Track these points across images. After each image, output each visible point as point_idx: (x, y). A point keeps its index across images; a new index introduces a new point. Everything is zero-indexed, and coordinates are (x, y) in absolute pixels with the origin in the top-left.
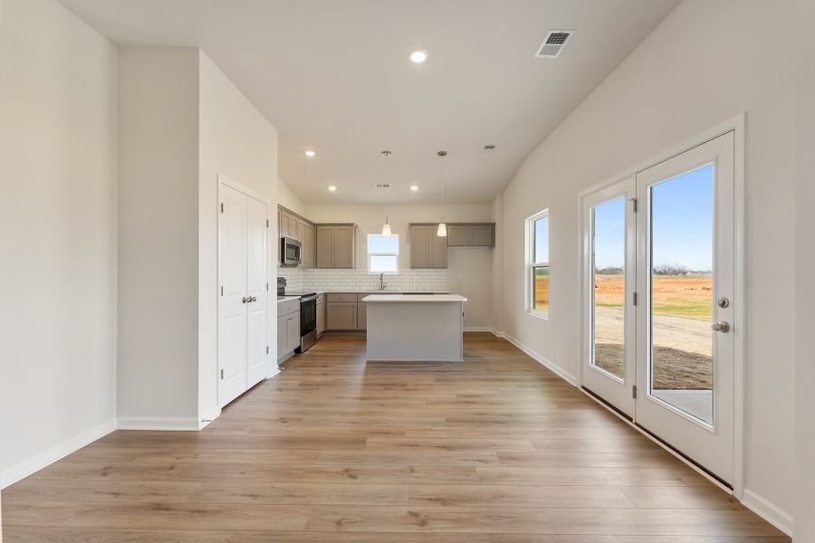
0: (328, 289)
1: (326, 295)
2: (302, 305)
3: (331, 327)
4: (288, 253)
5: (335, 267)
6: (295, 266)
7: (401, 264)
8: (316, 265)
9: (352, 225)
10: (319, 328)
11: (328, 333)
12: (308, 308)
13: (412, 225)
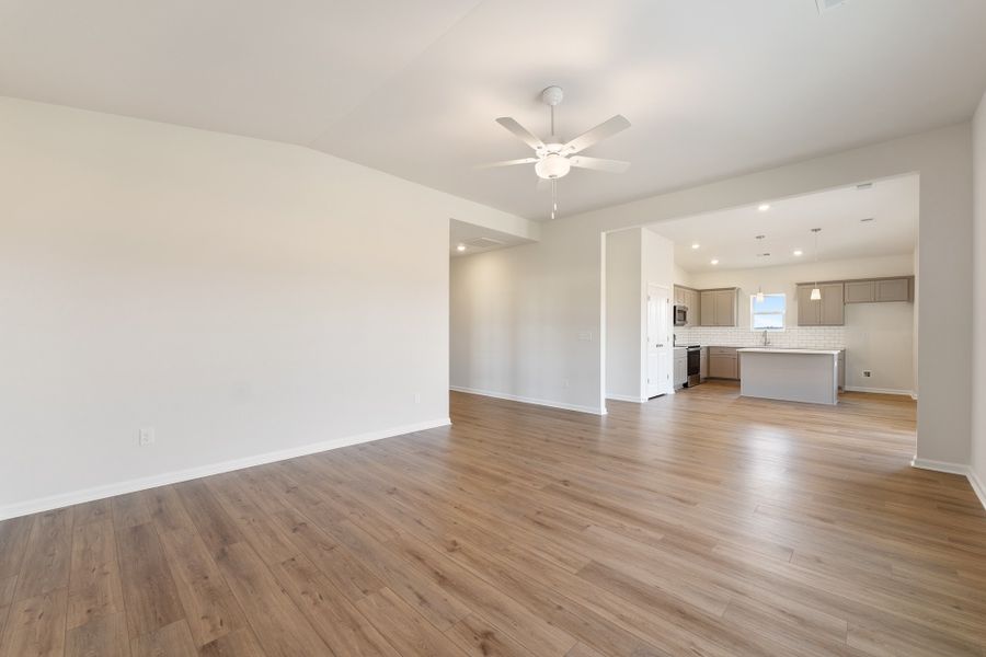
0: (710, 344)
1: (708, 348)
2: (689, 353)
3: (713, 375)
4: (679, 316)
5: (717, 325)
6: (683, 325)
7: (787, 321)
8: (700, 324)
9: (733, 289)
10: (703, 374)
11: (710, 380)
12: (693, 357)
13: (799, 285)
